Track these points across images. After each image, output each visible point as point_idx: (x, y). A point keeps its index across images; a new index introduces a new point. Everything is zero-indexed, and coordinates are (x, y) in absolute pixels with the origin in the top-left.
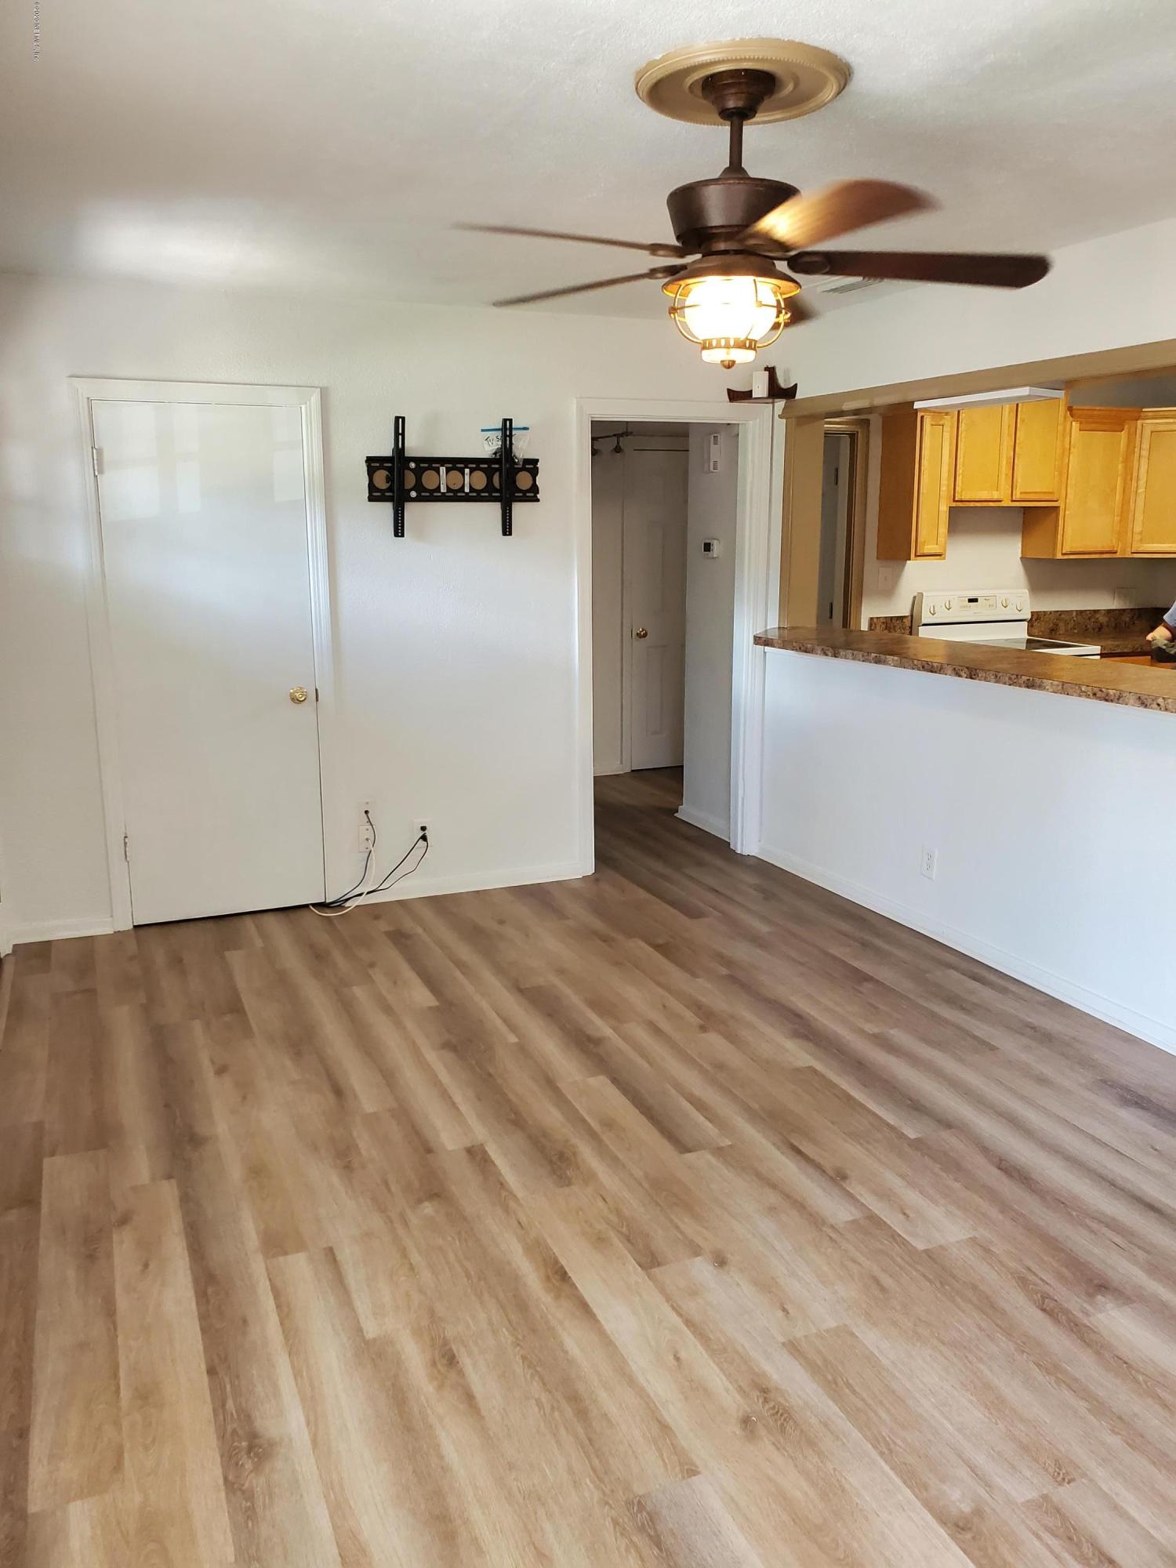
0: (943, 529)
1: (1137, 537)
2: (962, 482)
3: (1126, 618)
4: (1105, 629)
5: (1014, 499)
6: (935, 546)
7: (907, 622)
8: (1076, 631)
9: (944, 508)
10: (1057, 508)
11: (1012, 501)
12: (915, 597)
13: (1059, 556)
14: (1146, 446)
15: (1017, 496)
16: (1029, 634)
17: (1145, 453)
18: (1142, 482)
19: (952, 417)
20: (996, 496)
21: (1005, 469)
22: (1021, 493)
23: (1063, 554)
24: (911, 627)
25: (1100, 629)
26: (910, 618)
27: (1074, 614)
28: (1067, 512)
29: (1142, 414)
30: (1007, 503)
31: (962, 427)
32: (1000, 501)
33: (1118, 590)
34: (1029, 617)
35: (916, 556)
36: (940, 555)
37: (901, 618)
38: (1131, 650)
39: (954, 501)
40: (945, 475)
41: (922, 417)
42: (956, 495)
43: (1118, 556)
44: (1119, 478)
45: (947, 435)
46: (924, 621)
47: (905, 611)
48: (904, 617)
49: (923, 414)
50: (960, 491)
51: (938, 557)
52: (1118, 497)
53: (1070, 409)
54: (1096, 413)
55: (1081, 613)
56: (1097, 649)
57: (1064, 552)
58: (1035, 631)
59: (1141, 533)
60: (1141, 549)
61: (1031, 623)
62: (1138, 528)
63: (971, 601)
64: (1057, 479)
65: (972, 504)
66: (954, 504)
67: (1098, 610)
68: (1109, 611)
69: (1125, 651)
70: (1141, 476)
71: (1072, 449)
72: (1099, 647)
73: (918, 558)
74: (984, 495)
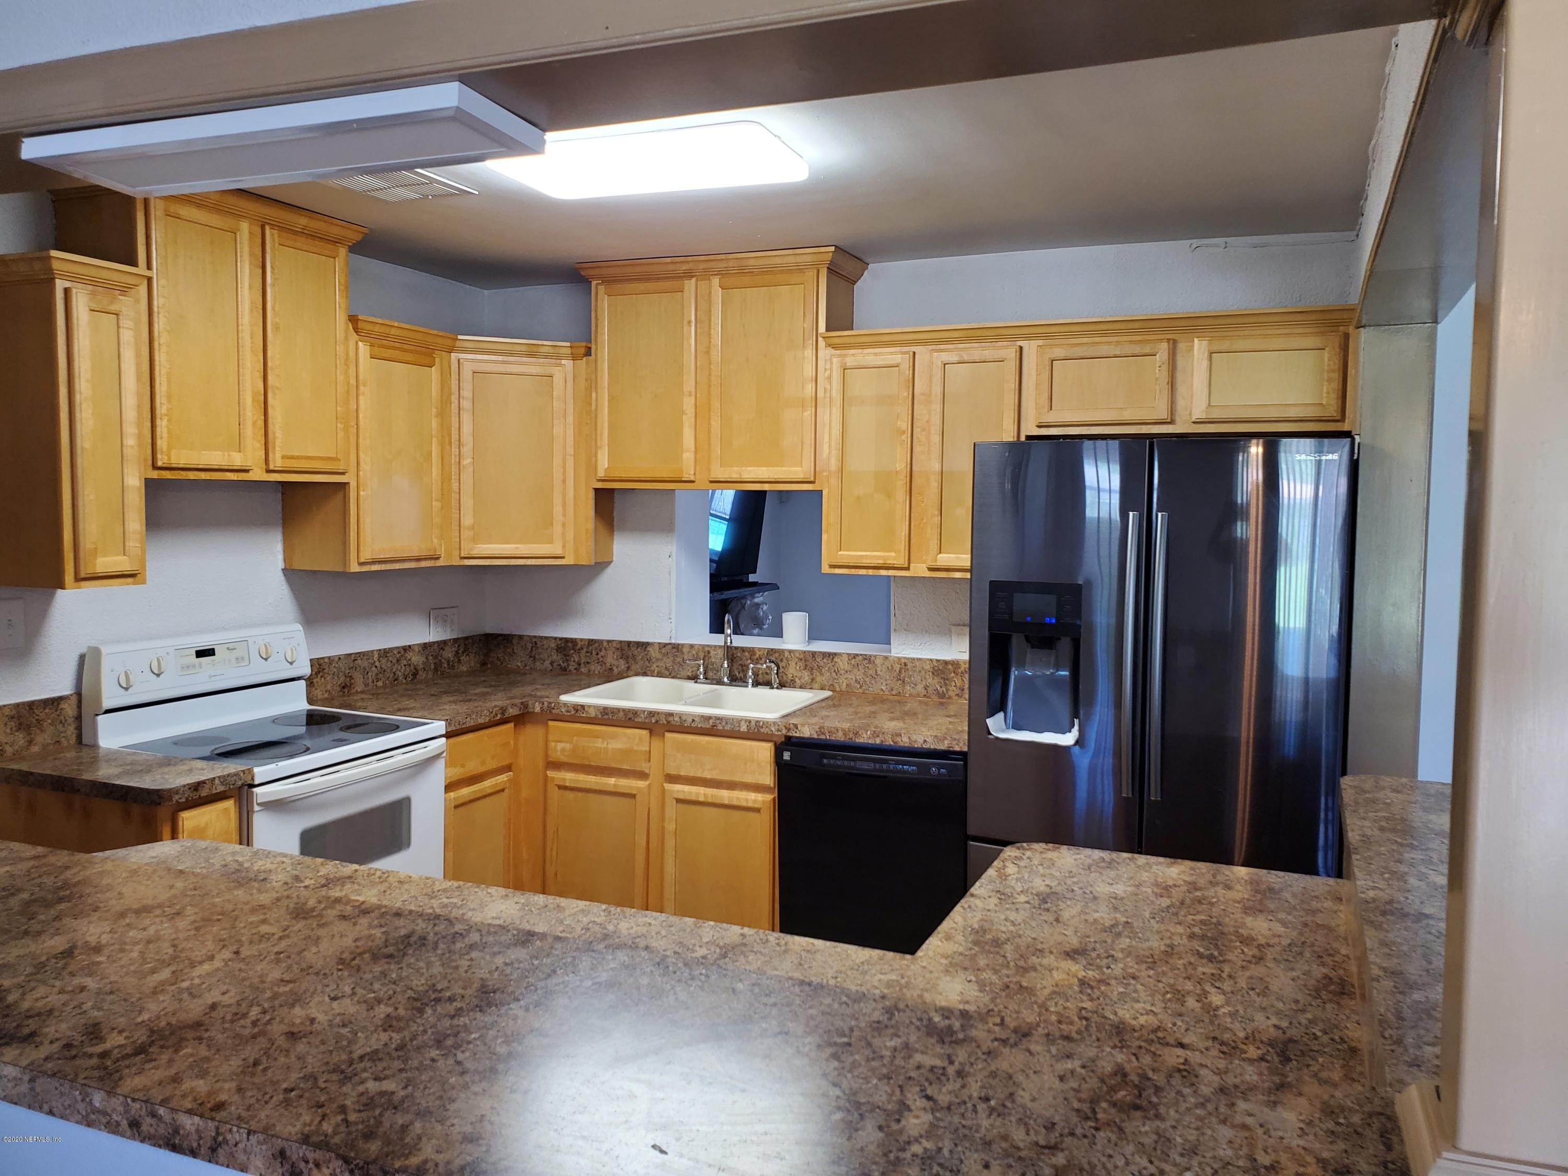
0: (136, 522)
1: (466, 534)
2: (169, 432)
4: (422, 675)
5: (272, 467)
6: (120, 558)
7: (69, 709)
9: (134, 481)
10: (344, 486)
11: (268, 471)
12: (82, 658)
13: (354, 568)
14: (467, 393)
15: (277, 462)
16: (310, 701)
17: (466, 404)
18: (467, 449)
19: (137, 301)
20: (237, 460)
21: (252, 414)
22: (283, 457)
23: (361, 564)
24: (79, 718)
25: (415, 675)
26: (74, 700)
27: (376, 656)
28: (362, 493)
29: (458, 344)
30: (258, 474)
31: (160, 324)
32: (247, 471)
33: (434, 613)
34: (307, 671)
35: (78, 579)
36: (132, 576)
37: (54, 703)
38: (487, 719)
39: (155, 467)
40: (130, 414)
41: (67, 291)
42: (159, 456)
43: (441, 563)
44: (434, 440)
45: (127, 336)
46: (107, 704)
47: (62, 686)
48: (61, 699)
49: (68, 284)
50: (165, 447)
51: (130, 580)
52: (436, 471)
53: (353, 319)
54: (393, 331)
55: (384, 653)
56: (439, 727)
57: (362, 560)
58: (318, 693)
59: (472, 528)
60: (475, 553)
61: (310, 682)
62: (467, 520)
63: (201, 654)
64: (341, 434)
65: (192, 475)
66: (155, 475)
67: (410, 646)
68: (425, 646)
69: (481, 721)
70: (463, 440)
71: (362, 388)
72: (443, 723)
73: (83, 583)
74: (215, 458)
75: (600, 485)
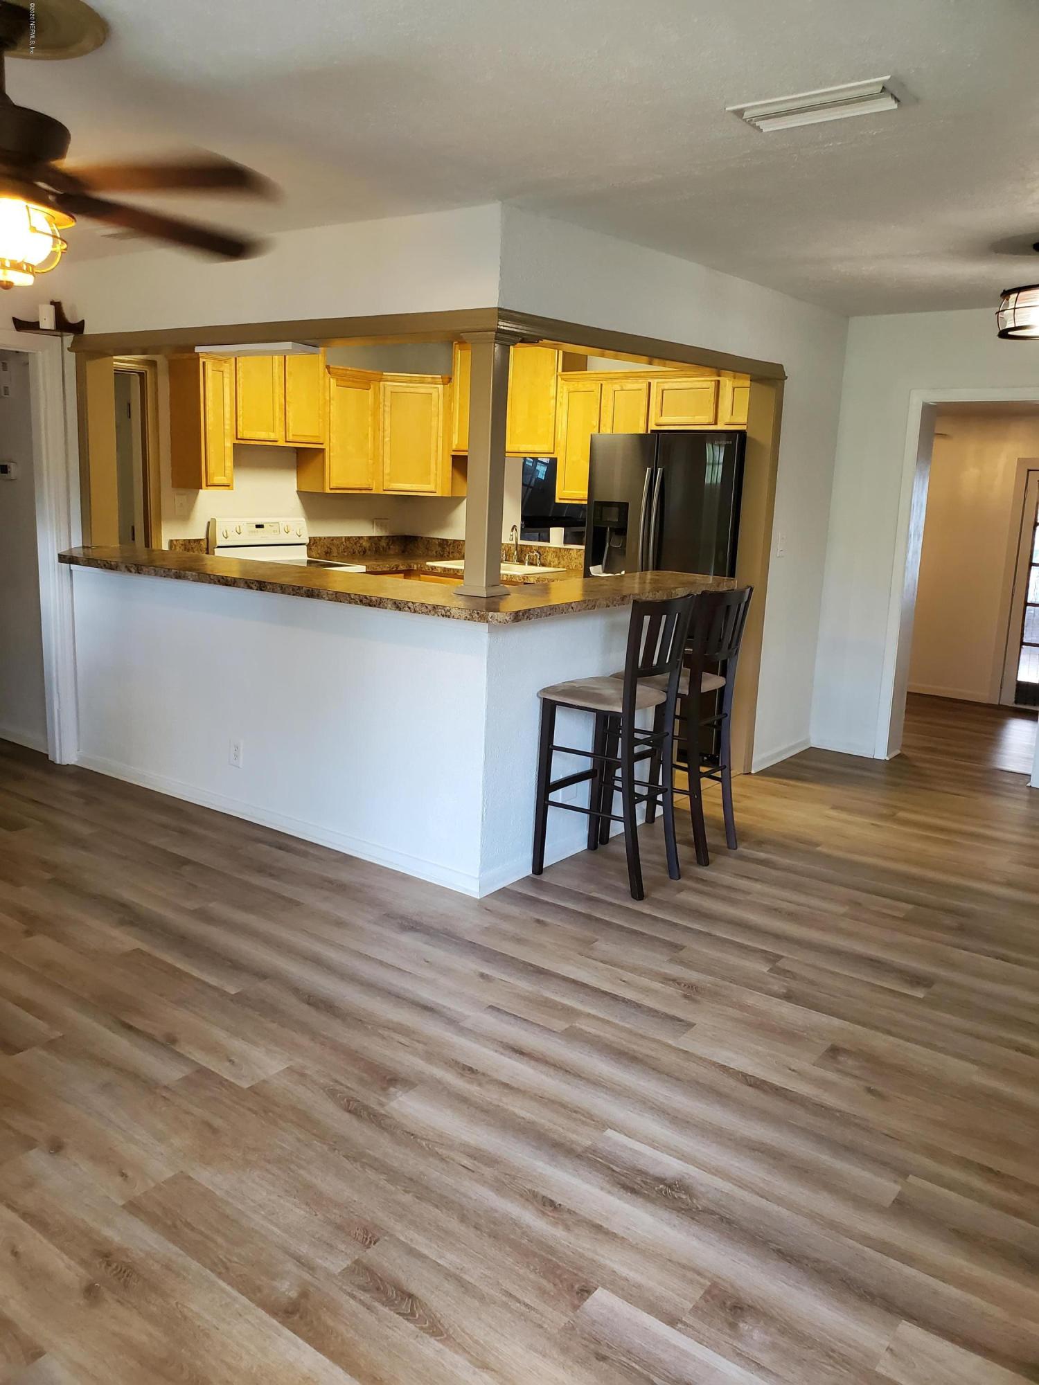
0: (229, 463)
1: (386, 478)
2: (243, 423)
3: (383, 543)
4: (368, 553)
5: (288, 440)
6: (223, 478)
7: (204, 545)
8: (346, 554)
9: (229, 445)
10: (323, 450)
11: (286, 442)
12: (209, 523)
13: (328, 491)
14: (388, 403)
15: (290, 438)
16: (309, 557)
17: (387, 409)
18: (387, 433)
19: (231, 365)
20: (272, 436)
21: (279, 414)
22: (293, 435)
23: (331, 489)
24: (207, 549)
25: (364, 552)
26: (206, 540)
27: (344, 539)
28: (331, 454)
29: (384, 377)
30: (281, 443)
31: (240, 375)
32: (276, 441)
33: (376, 520)
34: (307, 541)
35: (207, 486)
36: (228, 486)
37: (198, 541)
38: (388, 569)
39: (237, 439)
40: (227, 415)
41: (204, 363)
42: (239, 434)
43: (373, 492)
44: (370, 429)
45: (227, 381)
46: (219, 544)
47: (201, 535)
48: (200, 540)
49: (204, 360)
50: (241, 430)
51: (227, 487)
52: (370, 445)
53: (328, 367)
54: (348, 372)
55: (348, 539)
56: (362, 568)
57: (331, 487)
58: (314, 554)
59: (389, 474)
60: (390, 488)
61: (309, 546)
62: (387, 471)
63: (258, 526)
64: (321, 425)
65: (252, 443)
66: (237, 442)
67: (362, 537)
68: (370, 538)
69: (385, 569)
70: (386, 428)
71: (332, 401)
72: (365, 567)
73: (209, 487)
74: (262, 435)
75: (454, 453)
